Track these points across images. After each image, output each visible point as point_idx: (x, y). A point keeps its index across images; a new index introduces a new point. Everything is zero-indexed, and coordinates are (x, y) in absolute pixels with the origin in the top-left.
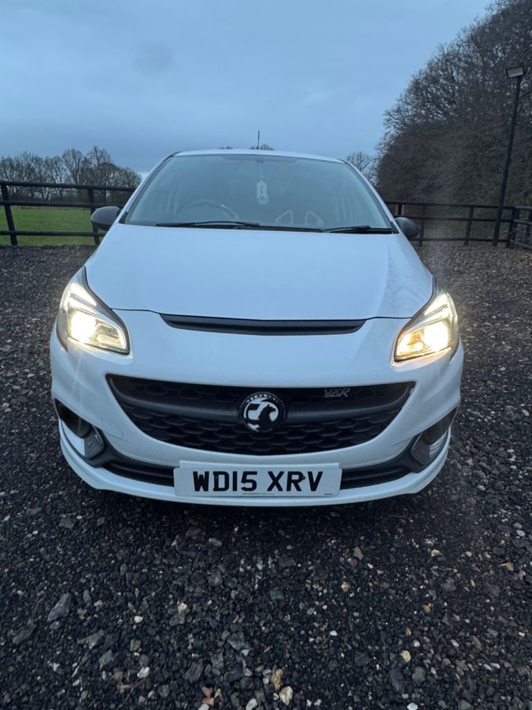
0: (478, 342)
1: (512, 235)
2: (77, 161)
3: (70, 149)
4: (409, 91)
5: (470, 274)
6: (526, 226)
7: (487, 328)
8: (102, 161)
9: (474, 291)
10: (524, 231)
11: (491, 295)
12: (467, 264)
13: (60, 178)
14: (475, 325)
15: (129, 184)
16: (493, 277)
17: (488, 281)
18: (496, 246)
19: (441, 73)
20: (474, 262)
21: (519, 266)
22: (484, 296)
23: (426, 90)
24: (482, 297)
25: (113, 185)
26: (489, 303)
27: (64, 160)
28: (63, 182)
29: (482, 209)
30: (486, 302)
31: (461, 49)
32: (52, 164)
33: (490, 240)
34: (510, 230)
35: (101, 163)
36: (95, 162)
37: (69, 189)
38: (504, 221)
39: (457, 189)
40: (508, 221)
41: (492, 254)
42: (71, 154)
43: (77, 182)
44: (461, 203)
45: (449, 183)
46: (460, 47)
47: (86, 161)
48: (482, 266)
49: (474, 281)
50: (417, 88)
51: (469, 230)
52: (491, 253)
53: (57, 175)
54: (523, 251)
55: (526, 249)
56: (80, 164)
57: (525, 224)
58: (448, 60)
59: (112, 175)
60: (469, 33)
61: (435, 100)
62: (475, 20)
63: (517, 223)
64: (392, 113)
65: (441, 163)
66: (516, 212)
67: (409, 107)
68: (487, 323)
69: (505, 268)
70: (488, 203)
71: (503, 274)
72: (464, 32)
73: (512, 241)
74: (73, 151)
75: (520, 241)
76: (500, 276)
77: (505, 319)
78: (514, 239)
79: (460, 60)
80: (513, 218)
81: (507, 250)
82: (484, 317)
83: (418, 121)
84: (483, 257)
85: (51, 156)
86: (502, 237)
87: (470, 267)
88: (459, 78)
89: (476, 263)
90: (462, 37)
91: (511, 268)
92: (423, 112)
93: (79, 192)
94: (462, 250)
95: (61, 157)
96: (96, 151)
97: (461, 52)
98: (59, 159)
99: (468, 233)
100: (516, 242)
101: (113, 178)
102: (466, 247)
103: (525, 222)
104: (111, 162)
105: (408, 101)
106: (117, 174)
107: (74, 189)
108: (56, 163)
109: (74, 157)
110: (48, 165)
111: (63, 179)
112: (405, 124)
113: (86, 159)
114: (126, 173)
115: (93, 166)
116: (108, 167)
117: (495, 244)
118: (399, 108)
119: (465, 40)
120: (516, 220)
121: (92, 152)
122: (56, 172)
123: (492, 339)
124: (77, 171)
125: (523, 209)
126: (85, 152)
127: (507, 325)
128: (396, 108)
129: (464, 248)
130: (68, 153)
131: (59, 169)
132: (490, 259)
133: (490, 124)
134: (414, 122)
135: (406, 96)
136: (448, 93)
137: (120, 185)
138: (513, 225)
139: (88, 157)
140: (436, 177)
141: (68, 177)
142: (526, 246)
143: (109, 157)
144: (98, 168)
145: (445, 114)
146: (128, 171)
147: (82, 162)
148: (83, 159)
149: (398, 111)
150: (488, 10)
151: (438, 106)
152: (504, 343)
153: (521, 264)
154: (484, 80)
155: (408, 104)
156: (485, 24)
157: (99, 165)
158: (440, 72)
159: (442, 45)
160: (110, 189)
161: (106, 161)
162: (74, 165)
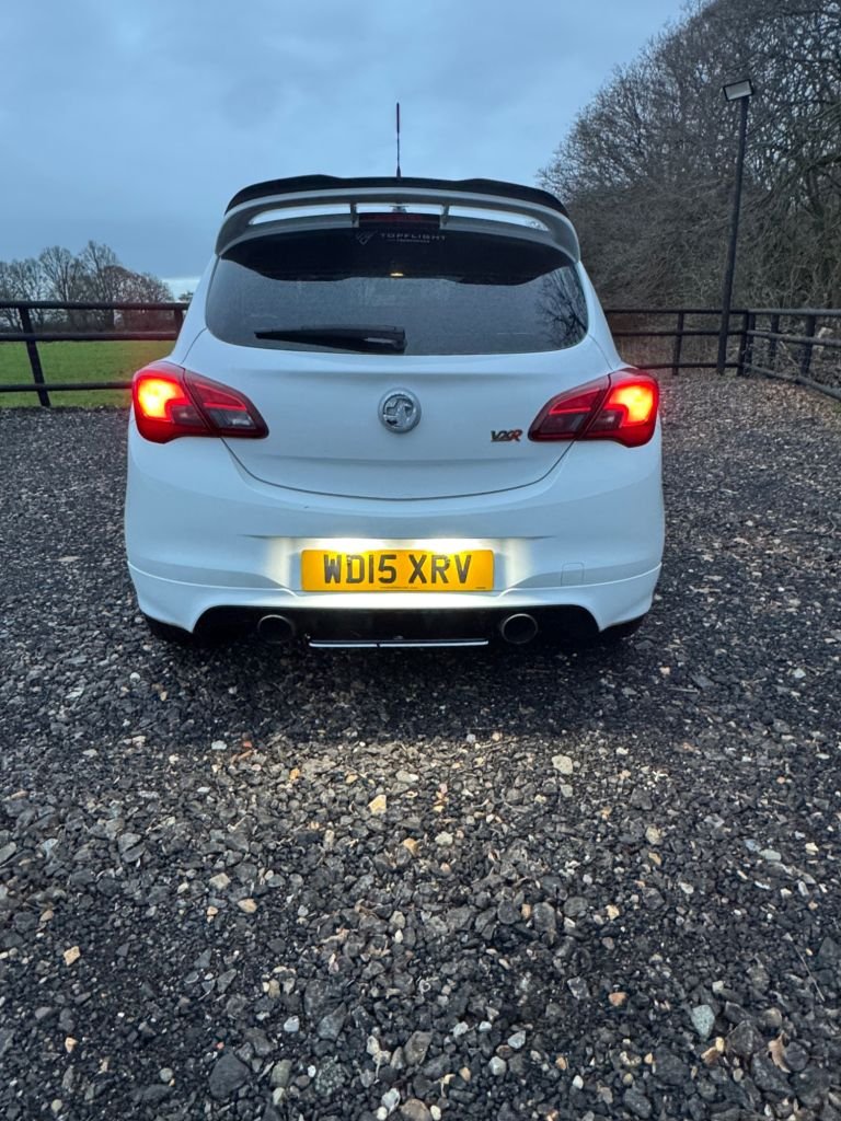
0: (730, 592)
1: (745, 356)
2: (64, 265)
3: (52, 246)
4: (573, 138)
5: (688, 428)
6: (766, 341)
7: (740, 550)
8: (103, 264)
9: (702, 464)
10: (766, 349)
11: (733, 471)
12: (682, 409)
13: (38, 294)
14: (716, 545)
15: (149, 298)
16: (729, 433)
17: (722, 441)
18: (722, 374)
19: (620, 110)
20: (692, 406)
21: (767, 410)
22: (722, 473)
23: (597, 136)
24: (717, 476)
25: (125, 300)
26: (732, 488)
27: (42, 265)
28: (43, 299)
29: (695, 315)
30: (726, 486)
31: (648, 71)
32: (22, 272)
33: (713, 366)
34: (742, 348)
35: (102, 267)
36: (92, 265)
37: (54, 311)
38: (733, 333)
39: (653, 286)
40: (737, 333)
41: (718, 389)
42: (52, 253)
43: (65, 296)
44: (660, 308)
45: (641, 277)
46: (645, 68)
47: (77, 265)
48: (706, 411)
49: (698, 442)
50: (584, 132)
51: (678, 350)
52: (716, 387)
53: (33, 288)
54: (767, 381)
55: (770, 377)
56: (69, 270)
57: (767, 337)
58: (628, 89)
59: (122, 284)
60: (658, 46)
61: (613, 152)
62: (665, 25)
63: (752, 336)
64: (548, 173)
65: (628, 248)
66: (750, 319)
67: (575, 163)
68: (738, 539)
69: (744, 413)
70: (704, 306)
71: (744, 425)
72: (652, 44)
73: (747, 365)
74: (57, 250)
75: (759, 365)
76: (740, 429)
77: (768, 525)
78: (750, 362)
79: (647, 88)
80: (747, 329)
81: (741, 379)
82: (731, 524)
83: (588, 184)
84: (705, 394)
85: (21, 260)
86: (729, 360)
87: (688, 415)
88: (646, 116)
89: (696, 408)
90: (648, 52)
91: (754, 415)
92: (596, 170)
93: (69, 314)
94: (670, 384)
95: (37, 259)
96: (92, 248)
97: (648, 76)
98: (34, 263)
99: (677, 356)
100: (755, 367)
101: (124, 290)
102: (676, 377)
103: (766, 333)
104: (119, 265)
105: (572, 154)
106: (129, 282)
107: (62, 310)
108: (30, 270)
109: (59, 259)
110: (16, 273)
111: (42, 295)
112: (569, 190)
113: (77, 261)
114: (144, 281)
115: (89, 272)
116: (114, 273)
117: (721, 373)
118: (559, 165)
119: (653, 57)
120: (752, 332)
121: (86, 250)
122: (30, 283)
123: (755, 579)
124: (65, 282)
125: (759, 314)
126: (76, 251)
127: (777, 541)
128: (553, 166)
129: (672, 381)
130: (49, 253)
131: (35, 279)
132: (717, 399)
133: (697, 182)
134: (582, 185)
135: (569, 146)
136: (630, 139)
137: (137, 300)
138: (746, 338)
139: (81, 258)
140: (619, 268)
141: (51, 291)
142: (771, 372)
143: (114, 258)
144: (99, 276)
145: (629, 171)
146: (147, 279)
147: (72, 266)
148: (72, 262)
149: (558, 170)
150: (685, 10)
151: (617, 160)
152: (781, 589)
153: (769, 404)
154: (685, 119)
155: (573, 158)
156: (680, 32)
157: (99, 270)
158: (617, 108)
159: (618, 67)
160: (120, 307)
161: (112, 264)
162: (60, 273)
